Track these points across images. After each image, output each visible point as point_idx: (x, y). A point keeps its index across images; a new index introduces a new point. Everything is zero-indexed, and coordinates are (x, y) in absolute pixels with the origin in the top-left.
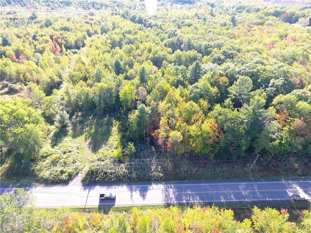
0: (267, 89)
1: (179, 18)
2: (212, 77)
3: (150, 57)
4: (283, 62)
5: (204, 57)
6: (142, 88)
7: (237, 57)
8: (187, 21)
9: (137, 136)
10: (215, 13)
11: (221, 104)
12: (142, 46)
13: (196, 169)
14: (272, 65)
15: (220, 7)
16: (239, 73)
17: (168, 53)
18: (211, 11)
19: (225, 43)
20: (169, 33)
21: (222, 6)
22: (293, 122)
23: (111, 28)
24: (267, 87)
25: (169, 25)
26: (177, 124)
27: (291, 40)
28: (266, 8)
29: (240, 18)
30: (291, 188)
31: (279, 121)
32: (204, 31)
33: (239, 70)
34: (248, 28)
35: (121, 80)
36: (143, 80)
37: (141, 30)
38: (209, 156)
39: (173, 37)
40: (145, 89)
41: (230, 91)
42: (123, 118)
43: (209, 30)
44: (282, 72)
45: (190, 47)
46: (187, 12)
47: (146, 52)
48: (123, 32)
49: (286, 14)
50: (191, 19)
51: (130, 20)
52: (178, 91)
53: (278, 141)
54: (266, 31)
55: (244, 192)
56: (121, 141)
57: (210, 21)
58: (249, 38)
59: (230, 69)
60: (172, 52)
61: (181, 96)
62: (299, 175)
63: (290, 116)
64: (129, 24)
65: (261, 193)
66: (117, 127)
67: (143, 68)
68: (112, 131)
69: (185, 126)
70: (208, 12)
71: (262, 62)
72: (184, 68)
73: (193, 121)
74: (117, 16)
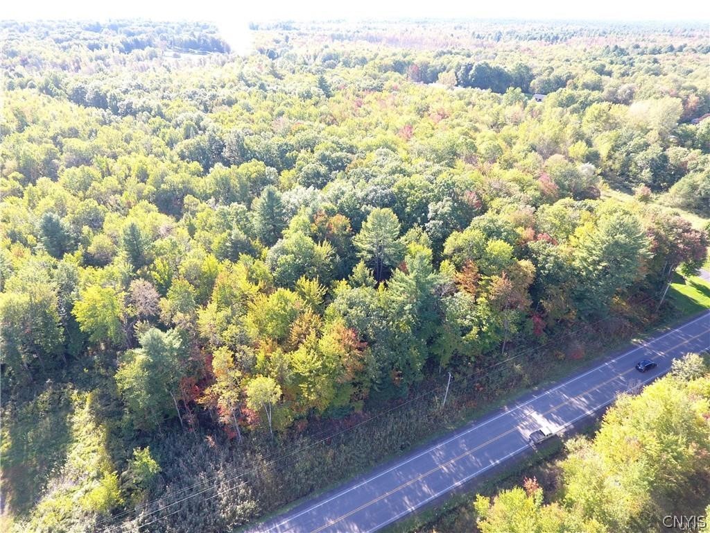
0: (426, 225)
1: (202, 87)
2: (313, 221)
3: (146, 192)
4: (438, 162)
5: (282, 173)
6: (140, 282)
7: (352, 166)
8: (224, 94)
9: (155, 419)
10: (281, 72)
11: (347, 279)
12: (117, 167)
13: (331, 453)
14: (420, 173)
15: (288, 58)
16: (364, 200)
17: (193, 174)
18: (272, 67)
19: (318, 136)
20: (184, 126)
21: (292, 55)
22: (491, 285)
23: (13, 126)
24: (425, 220)
25: (179, 106)
26: (258, 357)
27: (437, 117)
28: (376, 55)
29: (336, 79)
30: (524, 420)
31: (466, 286)
32: (266, 114)
33: (363, 194)
34: (355, 98)
35: (72, 270)
36: (139, 259)
37: (106, 124)
38: (353, 408)
39: (197, 133)
40: (148, 284)
41: (359, 244)
42: (100, 376)
43: (277, 110)
44: (444, 185)
45: (244, 154)
46: (218, 73)
47: (133, 180)
48: (52, 135)
49: (414, 66)
50: (231, 87)
51: (70, 99)
52: (240, 268)
53: (475, 330)
54: (390, 103)
55: (446, 467)
56: (107, 447)
57: (275, 89)
58: (363, 120)
59: (346, 196)
60: (202, 170)
61: (252, 279)
62: (528, 387)
63: (481, 272)
64: (67, 111)
65: (476, 454)
66: (87, 408)
67: (133, 228)
68: (75, 427)
69: (281, 357)
70: (266, 70)
71: (401, 170)
72: (240, 210)
73: (294, 338)
74: (27, 91)
